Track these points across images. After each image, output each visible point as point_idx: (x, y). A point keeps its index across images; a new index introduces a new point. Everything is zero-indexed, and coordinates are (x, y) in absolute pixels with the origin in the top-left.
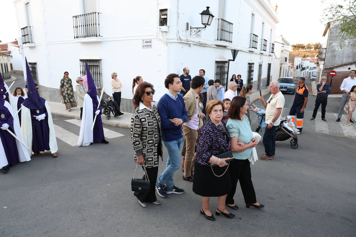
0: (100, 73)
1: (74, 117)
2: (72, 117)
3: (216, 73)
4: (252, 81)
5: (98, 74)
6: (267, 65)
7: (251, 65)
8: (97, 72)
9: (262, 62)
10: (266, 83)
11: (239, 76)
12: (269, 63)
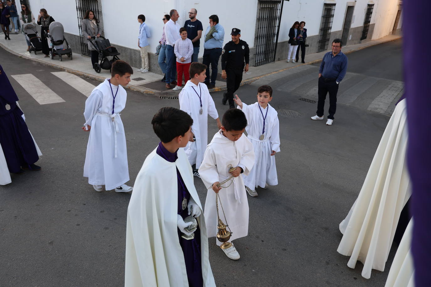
0: (99, 11)
1: (64, 68)
2: (61, 68)
3: (258, 18)
4: (330, 31)
5: (97, 13)
6: (365, 7)
7: (329, 7)
8: (96, 10)
9: (356, 1)
10: (360, 35)
11: (303, 23)
12: (370, 3)
